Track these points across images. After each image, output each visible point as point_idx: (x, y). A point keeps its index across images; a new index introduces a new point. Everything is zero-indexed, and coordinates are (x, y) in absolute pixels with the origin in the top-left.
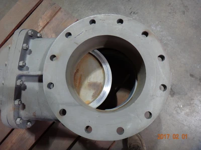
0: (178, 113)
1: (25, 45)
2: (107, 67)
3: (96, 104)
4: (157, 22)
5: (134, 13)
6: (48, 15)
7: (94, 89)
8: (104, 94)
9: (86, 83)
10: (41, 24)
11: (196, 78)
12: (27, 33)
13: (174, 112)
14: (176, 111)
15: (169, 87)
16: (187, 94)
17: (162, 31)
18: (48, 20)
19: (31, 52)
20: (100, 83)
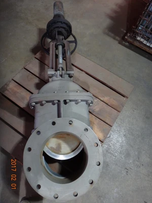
1: (80, 101)
2: (71, 156)
3: (46, 150)
4: (121, 193)
5: (127, 172)
6: (114, 103)
7: (57, 148)
8: (55, 156)
9: (61, 141)
10: (106, 99)
15: (57, 200)
17: (113, 199)
18: (109, 104)
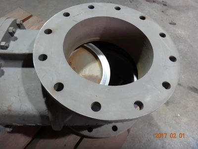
0: (177, 123)
1: (11, 28)
11: (184, 87)
12: (15, 21)
13: (174, 122)
14: (175, 120)
16: (180, 103)
19: (16, 39)
20: (97, 76)
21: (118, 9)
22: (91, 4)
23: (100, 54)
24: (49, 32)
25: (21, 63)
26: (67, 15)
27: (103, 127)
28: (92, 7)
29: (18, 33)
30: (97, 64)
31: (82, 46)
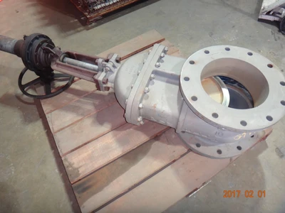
21: (250, 54)
22: (227, 46)
23: (224, 87)
24: (192, 63)
25: (166, 79)
26: (207, 52)
27: (210, 147)
28: (228, 49)
29: (166, 58)
30: (219, 95)
31: (211, 77)
